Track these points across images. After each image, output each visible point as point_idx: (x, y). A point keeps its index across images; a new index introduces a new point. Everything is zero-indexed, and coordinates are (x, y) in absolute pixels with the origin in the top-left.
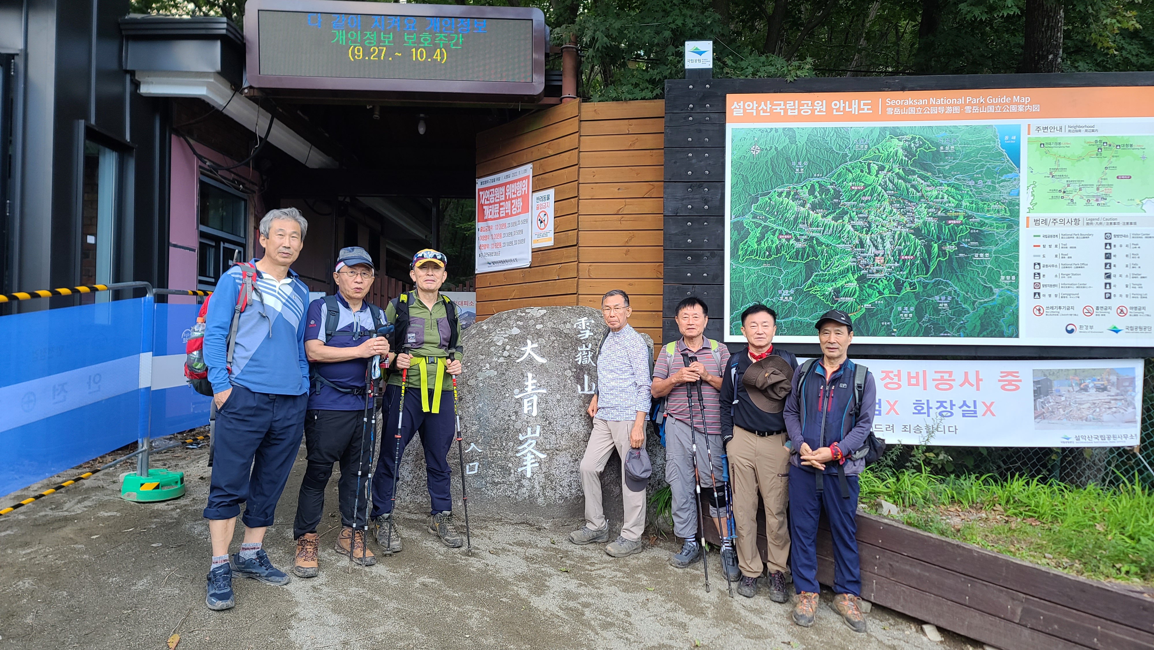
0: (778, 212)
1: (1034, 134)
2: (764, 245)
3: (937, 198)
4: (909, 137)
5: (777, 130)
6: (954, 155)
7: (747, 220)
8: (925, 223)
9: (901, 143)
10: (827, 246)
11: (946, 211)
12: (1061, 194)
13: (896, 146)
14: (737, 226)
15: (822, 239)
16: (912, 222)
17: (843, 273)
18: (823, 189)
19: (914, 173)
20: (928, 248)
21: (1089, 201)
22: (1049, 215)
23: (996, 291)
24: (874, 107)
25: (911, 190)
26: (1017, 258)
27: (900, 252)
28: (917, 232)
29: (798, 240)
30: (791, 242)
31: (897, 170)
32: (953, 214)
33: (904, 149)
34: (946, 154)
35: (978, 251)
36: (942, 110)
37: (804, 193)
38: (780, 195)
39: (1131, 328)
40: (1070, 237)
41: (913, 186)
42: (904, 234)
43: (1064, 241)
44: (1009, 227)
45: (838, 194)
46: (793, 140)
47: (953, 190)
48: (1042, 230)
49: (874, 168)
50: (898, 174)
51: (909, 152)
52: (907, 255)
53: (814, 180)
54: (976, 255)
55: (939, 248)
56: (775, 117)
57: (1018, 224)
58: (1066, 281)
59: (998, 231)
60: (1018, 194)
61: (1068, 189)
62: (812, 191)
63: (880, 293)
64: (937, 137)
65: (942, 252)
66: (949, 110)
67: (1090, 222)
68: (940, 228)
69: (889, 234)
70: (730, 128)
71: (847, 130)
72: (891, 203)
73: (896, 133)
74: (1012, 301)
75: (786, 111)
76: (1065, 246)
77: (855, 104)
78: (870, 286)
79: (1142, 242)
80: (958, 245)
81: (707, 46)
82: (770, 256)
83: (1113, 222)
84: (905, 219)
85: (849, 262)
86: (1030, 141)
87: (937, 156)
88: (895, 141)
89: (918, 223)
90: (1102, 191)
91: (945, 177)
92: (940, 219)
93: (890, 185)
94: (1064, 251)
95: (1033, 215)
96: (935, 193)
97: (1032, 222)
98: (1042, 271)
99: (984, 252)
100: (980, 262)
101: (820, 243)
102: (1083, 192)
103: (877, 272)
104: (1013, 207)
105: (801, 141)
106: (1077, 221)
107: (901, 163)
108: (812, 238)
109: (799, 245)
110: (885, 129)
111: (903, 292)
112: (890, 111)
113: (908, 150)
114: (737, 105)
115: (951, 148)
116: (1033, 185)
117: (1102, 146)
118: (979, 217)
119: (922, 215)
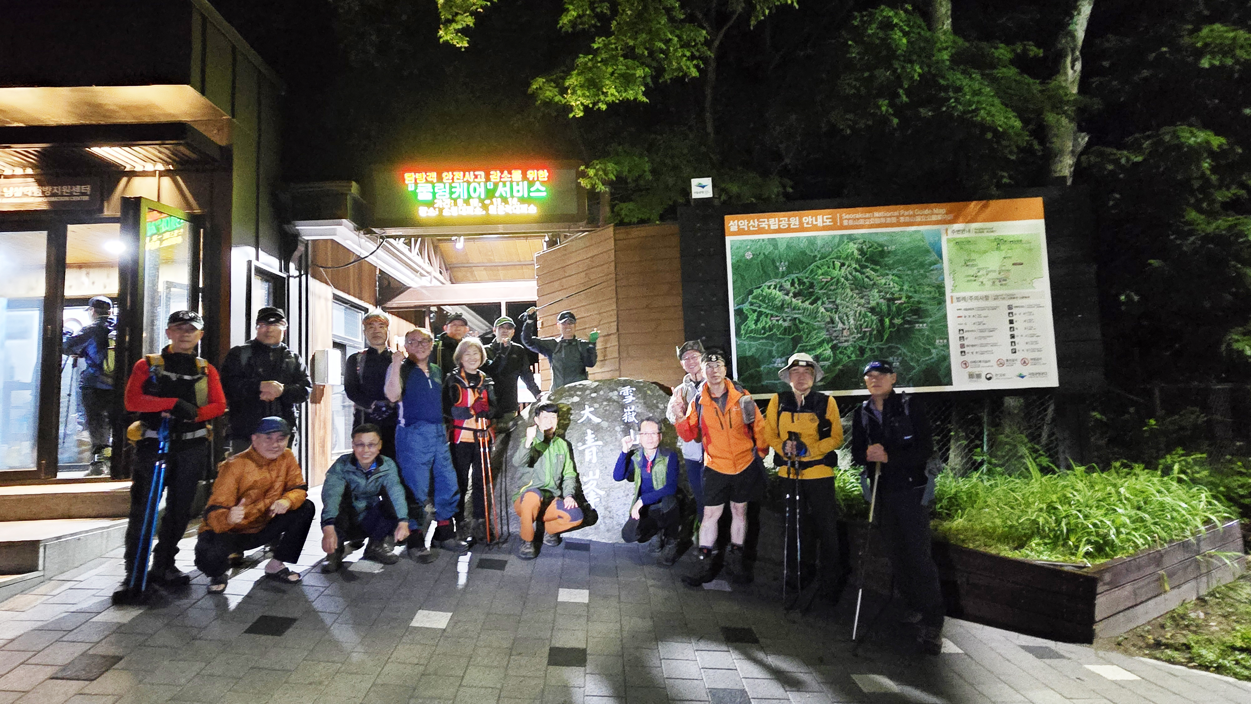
0: (768, 300)
1: (950, 236)
2: (760, 325)
3: (885, 284)
4: (861, 241)
5: (763, 240)
6: (894, 253)
7: (746, 307)
8: (878, 304)
9: (856, 246)
10: (807, 324)
11: (893, 294)
12: (973, 278)
13: (853, 248)
14: (739, 312)
15: (804, 320)
16: (869, 303)
17: (821, 344)
18: (801, 282)
19: (867, 267)
20: (882, 321)
21: (994, 282)
22: (967, 294)
23: (933, 351)
24: (834, 220)
25: (866, 279)
26: (946, 326)
27: (861, 325)
28: (872, 310)
29: (784, 320)
30: (780, 322)
31: (854, 266)
32: (896, 295)
33: (859, 250)
34: (889, 252)
35: (918, 323)
36: (883, 220)
37: (787, 285)
38: (769, 287)
39: (1032, 374)
40: (983, 309)
41: (867, 277)
42: (863, 312)
43: (979, 312)
44: (939, 304)
45: (812, 285)
46: (776, 246)
47: (896, 279)
48: (963, 305)
49: (838, 264)
50: (855, 268)
51: (861, 251)
52: (867, 327)
53: (793, 276)
54: (917, 325)
55: (890, 321)
56: (761, 231)
57: (945, 301)
58: (983, 341)
59: (931, 307)
60: (943, 280)
61: (979, 274)
62: (793, 284)
63: (849, 357)
64: (881, 240)
65: (892, 324)
66: (889, 220)
67: (996, 298)
68: (889, 306)
69: (852, 312)
70: (728, 239)
71: (815, 237)
72: (852, 290)
73: (851, 238)
74: (946, 358)
75: (769, 226)
76: (980, 316)
77: (820, 218)
78: (840, 353)
79: (1034, 310)
80: (903, 318)
81: (707, 181)
82: (764, 333)
83: (1012, 297)
84: (863, 301)
85: (824, 335)
86: (949, 241)
87: (883, 254)
88: (851, 244)
89: (873, 303)
90: (1002, 275)
91: (890, 269)
92: (889, 300)
93: (850, 277)
94: (980, 320)
95: (956, 295)
96: (883, 281)
97: (955, 300)
98: (965, 335)
99: (923, 323)
100: (920, 330)
101: (801, 322)
102: (989, 276)
103: (846, 341)
104: (940, 289)
105: (782, 247)
106: (987, 298)
107: (857, 261)
108: (795, 319)
109: (786, 324)
110: (842, 236)
111: (866, 356)
112: (845, 223)
113: (861, 250)
114: (733, 223)
115: (892, 248)
116: (953, 272)
117: (1000, 242)
118: (916, 297)
119: (875, 298)
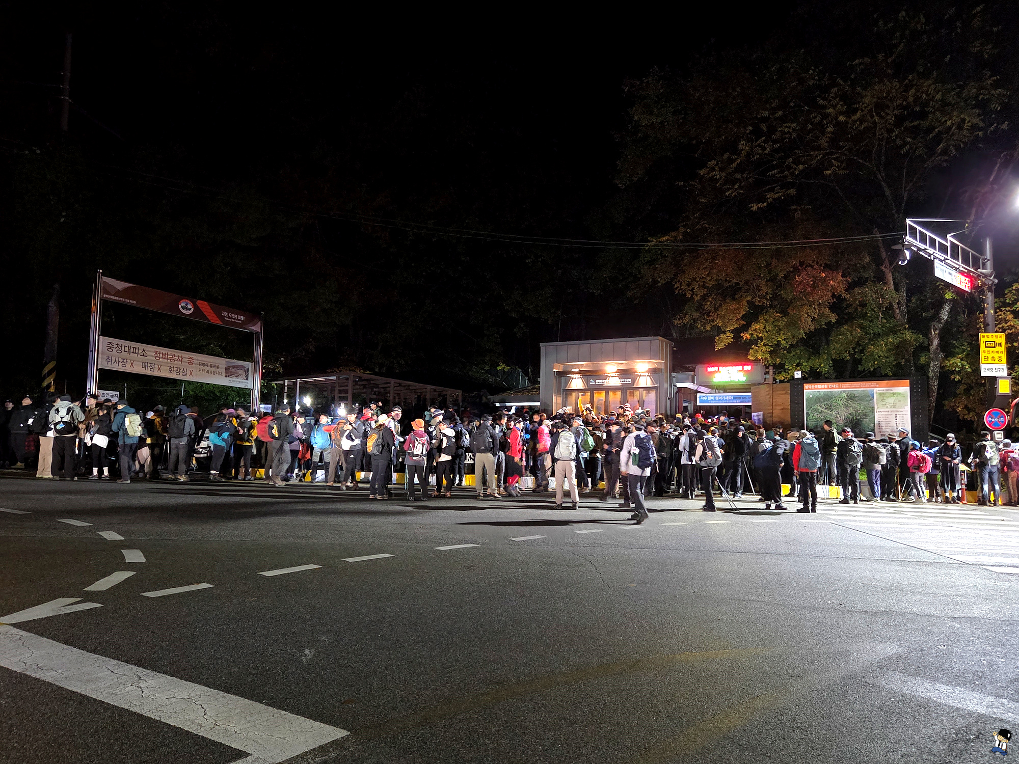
0: (817, 410)
1: (877, 391)
2: (814, 417)
4: (848, 392)
5: (816, 392)
6: (858, 397)
7: (810, 412)
8: (852, 412)
11: (857, 409)
12: (884, 405)
13: (844, 394)
14: (807, 413)
18: (828, 405)
19: (849, 401)
20: (853, 417)
21: (891, 407)
22: (882, 410)
24: (839, 386)
25: (849, 404)
26: (874, 420)
27: (846, 419)
28: (850, 414)
35: (865, 418)
36: (855, 386)
37: (823, 406)
38: (817, 406)
40: (887, 414)
42: (847, 414)
44: (872, 413)
45: (831, 406)
46: (820, 394)
47: (859, 404)
48: (880, 413)
49: (840, 399)
50: (845, 401)
52: (848, 419)
53: (825, 403)
55: (856, 417)
56: (815, 389)
57: (874, 412)
58: (886, 425)
59: (870, 414)
60: (874, 405)
61: (886, 404)
62: (825, 405)
64: (855, 392)
65: (856, 419)
66: (857, 386)
67: (892, 412)
68: (855, 413)
69: (843, 415)
70: (805, 391)
71: (833, 391)
72: (844, 408)
73: (844, 392)
75: (818, 387)
76: (886, 417)
77: (834, 385)
79: (904, 416)
80: (860, 417)
81: (800, 373)
82: (815, 420)
83: (897, 411)
84: (847, 411)
86: (877, 393)
87: (855, 397)
89: (850, 412)
90: (894, 404)
91: (857, 401)
92: (856, 411)
93: (843, 403)
95: (878, 410)
96: (854, 405)
97: (878, 412)
98: (880, 423)
99: (867, 418)
100: (866, 421)
102: (890, 405)
104: (873, 408)
105: (822, 394)
106: (889, 411)
107: (846, 399)
110: (842, 391)
112: (843, 387)
113: (847, 395)
114: (806, 386)
115: (857, 395)
116: (877, 403)
117: (894, 394)
118: (865, 411)
119: (851, 410)
